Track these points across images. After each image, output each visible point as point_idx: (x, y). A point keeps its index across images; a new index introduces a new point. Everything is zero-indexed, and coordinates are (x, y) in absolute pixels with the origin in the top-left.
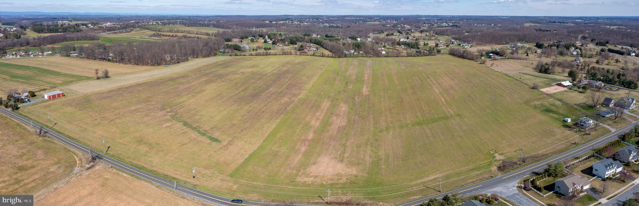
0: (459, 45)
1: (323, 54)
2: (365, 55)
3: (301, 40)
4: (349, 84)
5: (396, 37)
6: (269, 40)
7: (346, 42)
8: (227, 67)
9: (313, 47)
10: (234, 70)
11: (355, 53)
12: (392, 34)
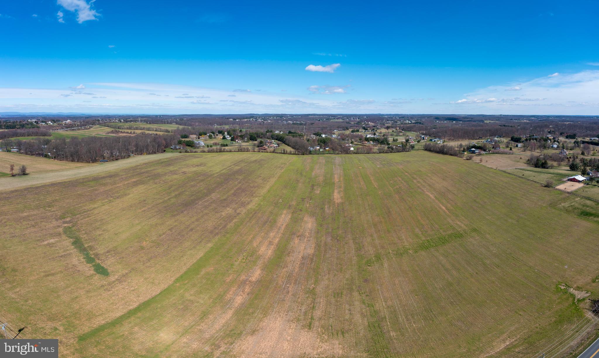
0: (431, 140)
1: (284, 151)
2: (332, 152)
3: (262, 136)
4: (315, 188)
5: (362, 133)
6: (228, 136)
7: (311, 138)
8: (169, 165)
9: (274, 144)
10: (175, 169)
11: (321, 150)
12: (358, 131)
